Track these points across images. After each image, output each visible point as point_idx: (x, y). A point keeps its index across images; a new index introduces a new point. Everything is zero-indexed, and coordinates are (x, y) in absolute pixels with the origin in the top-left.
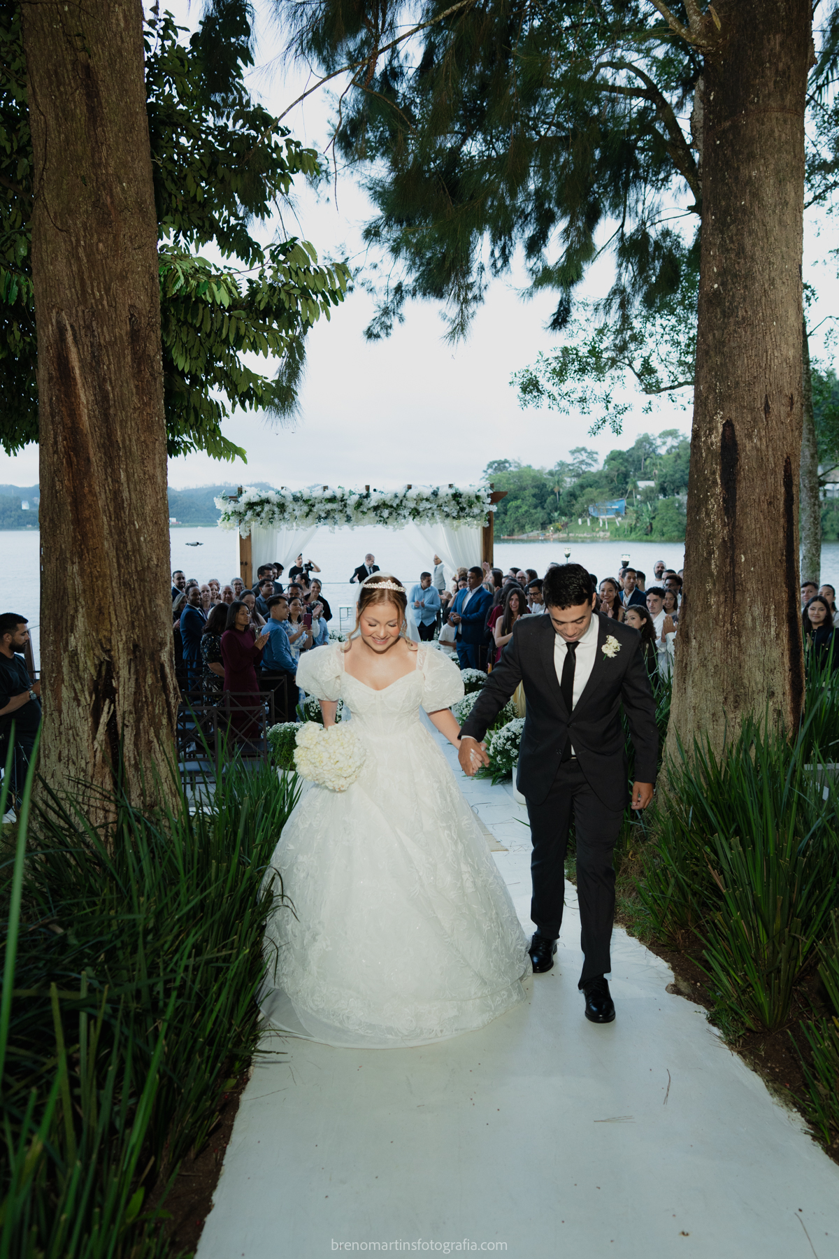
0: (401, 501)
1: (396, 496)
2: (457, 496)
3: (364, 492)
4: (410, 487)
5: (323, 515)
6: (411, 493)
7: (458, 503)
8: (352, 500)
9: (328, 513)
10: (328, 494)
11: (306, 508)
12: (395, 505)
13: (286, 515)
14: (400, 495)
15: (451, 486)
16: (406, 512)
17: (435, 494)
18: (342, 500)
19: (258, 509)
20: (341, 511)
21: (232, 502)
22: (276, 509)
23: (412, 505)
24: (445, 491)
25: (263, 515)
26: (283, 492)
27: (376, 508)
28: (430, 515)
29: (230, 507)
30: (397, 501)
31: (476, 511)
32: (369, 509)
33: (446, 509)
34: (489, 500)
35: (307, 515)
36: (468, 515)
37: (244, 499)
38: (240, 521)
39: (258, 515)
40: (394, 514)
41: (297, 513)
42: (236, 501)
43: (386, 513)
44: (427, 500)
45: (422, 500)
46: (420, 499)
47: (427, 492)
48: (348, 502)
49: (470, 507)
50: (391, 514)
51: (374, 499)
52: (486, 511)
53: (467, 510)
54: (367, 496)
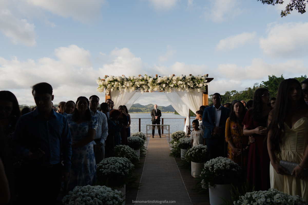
0: (170, 81)
1: (168, 79)
2: (193, 79)
3: (155, 77)
4: (174, 75)
5: (138, 86)
6: (174, 78)
7: (194, 82)
8: (150, 80)
9: (141, 86)
10: (141, 78)
11: (131, 83)
12: (168, 82)
13: (124, 86)
14: (170, 79)
15: (190, 75)
16: (172, 86)
17: (184, 78)
18: (146, 80)
19: (113, 83)
20: (146, 85)
21: (103, 81)
22: (120, 83)
23: (174, 82)
24: (188, 77)
25: (115, 86)
26: (123, 77)
27: (160, 84)
28: (182, 86)
29: (101, 83)
30: (169, 81)
31: (201, 85)
32: (157, 84)
33: (189, 84)
34: (206, 81)
35: (132, 86)
36: (198, 87)
37: (107, 80)
38: (106, 88)
39: (113, 86)
40: (167, 86)
41: (128, 85)
42: (104, 81)
43: (164, 86)
44: (181, 80)
45: (179, 80)
46: (178, 80)
47: (181, 78)
48: (149, 81)
49: (199, 84)
50: (166, 86)
51: (159, 80)
52: (205, 85)
53: (197, 85)
54: (157, 79)
